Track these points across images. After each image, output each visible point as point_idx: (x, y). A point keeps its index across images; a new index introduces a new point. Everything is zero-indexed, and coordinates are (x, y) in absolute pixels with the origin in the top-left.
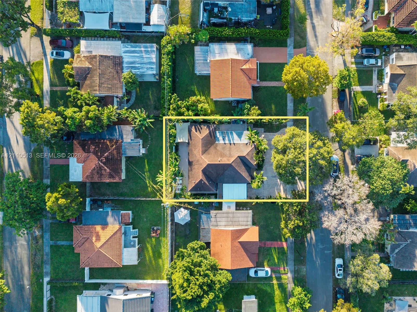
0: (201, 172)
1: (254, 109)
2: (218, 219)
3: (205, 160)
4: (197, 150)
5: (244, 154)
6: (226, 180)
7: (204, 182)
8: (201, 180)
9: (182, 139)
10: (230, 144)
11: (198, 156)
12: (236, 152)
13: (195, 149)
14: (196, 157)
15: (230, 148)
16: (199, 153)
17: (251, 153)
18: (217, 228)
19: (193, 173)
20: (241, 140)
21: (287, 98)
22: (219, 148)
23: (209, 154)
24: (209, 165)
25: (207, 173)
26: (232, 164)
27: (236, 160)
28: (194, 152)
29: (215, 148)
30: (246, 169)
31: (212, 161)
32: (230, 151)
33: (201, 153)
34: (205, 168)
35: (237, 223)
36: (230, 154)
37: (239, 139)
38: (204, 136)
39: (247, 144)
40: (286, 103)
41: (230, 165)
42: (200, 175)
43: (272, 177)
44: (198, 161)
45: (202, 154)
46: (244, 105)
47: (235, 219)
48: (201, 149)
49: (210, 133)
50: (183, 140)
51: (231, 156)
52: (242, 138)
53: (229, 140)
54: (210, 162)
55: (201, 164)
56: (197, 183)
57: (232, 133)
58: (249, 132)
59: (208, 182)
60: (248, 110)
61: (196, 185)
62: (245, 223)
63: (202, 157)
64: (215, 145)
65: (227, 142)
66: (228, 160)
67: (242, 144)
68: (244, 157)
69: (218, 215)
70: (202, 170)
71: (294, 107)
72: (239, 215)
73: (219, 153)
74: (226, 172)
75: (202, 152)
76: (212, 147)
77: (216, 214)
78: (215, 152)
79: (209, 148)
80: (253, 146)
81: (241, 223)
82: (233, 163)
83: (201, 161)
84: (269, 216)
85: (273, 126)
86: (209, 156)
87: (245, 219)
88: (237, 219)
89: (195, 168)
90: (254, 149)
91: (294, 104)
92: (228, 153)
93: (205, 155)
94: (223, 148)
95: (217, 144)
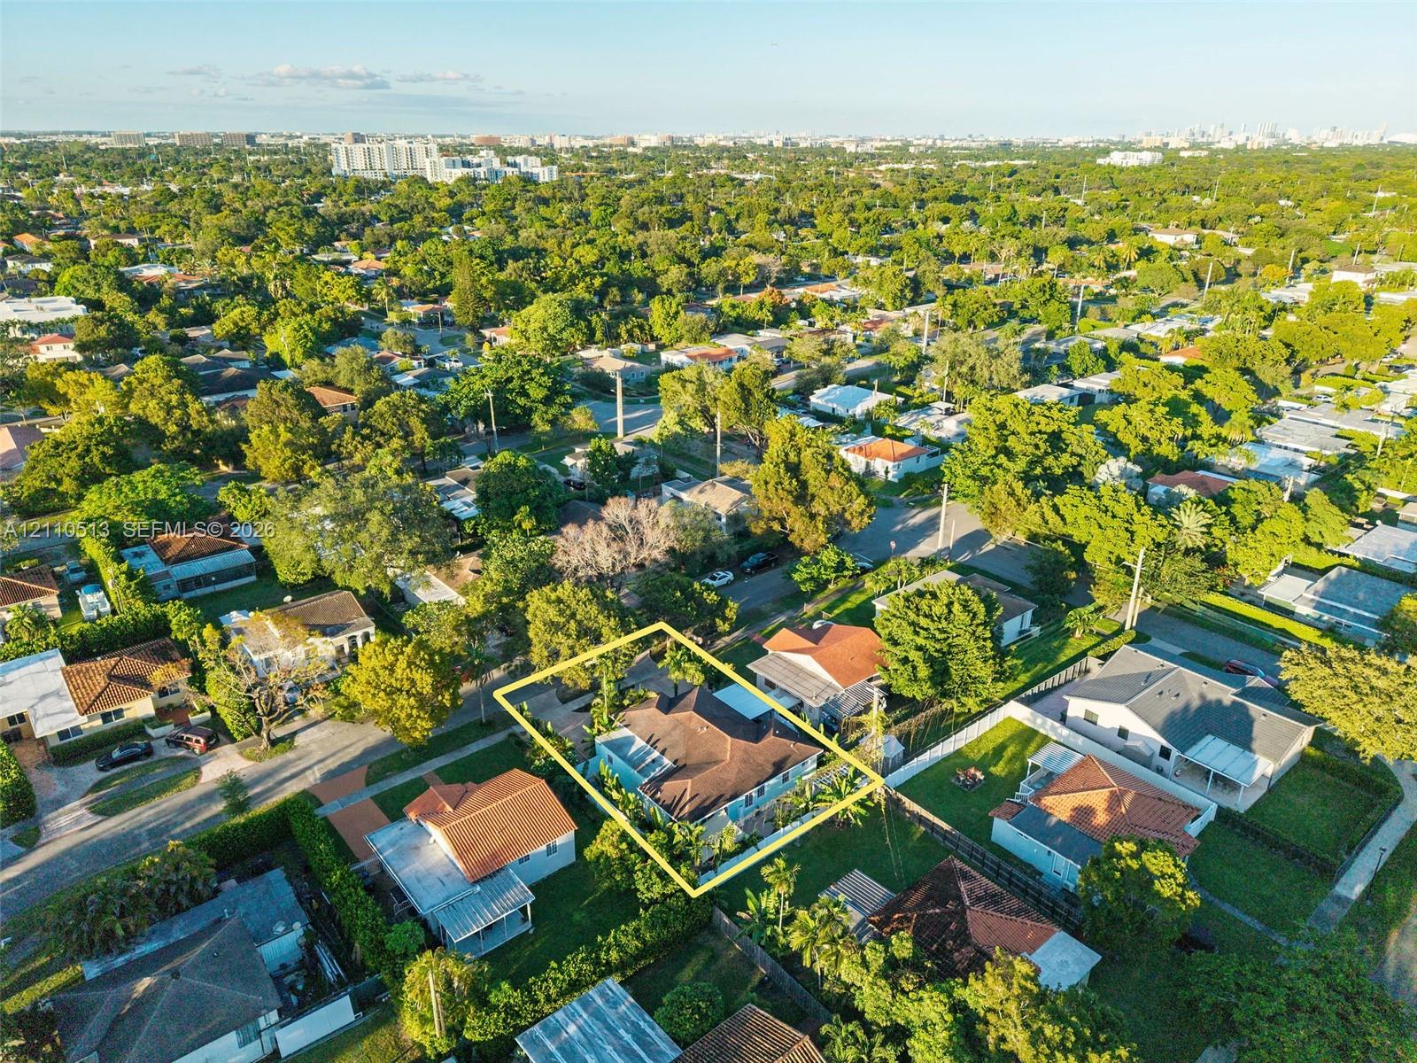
0: (761, 743)
3: (729, 749)
4: (725, 776)
5: (653, 712)
6: (735, 716)
8: (775, 735)
10: (654, 745)
11: (734, 766)
12: (662, 722)
14: (740, 771)
15: (663, 737)
16: (724, 768)
17: (642, 706)
18: (835, 682)
22: (679, 753)
23: (710, 754)
24: (734, 736)
25: (754, 735)
27: (677, 711)
29: (687, 756)
31: (720, 736)
32: (669, 734)
33: (721, 765)
34: (747, 740)
35: (793, 669)
36: (675, 728)
39: (627, 726)
40: (479, 753)
42: (770, 742)
44: (744, 761)
45: (722, 761)
51: (678, 723)
52: (624, 737)
53: (648, 753)
54: (725, 738)
55: (746, 751)
56: (791, 740)
61: (797, 741)
62: (778, 661)
63: (727, 758)
64: (680, 764)
65: (655, 754)
67: (634, 731)
68: (658, 709)
71: (473, 742)
73: (690, 743)
76: (689, 762)
77: (813, 699)
78: (696, 748)
79: (697, 763)
81: (785, 665)
82: (688, 710)
83: (739, 754)
86: (713, 750)
92: (677, 732)
93: (720, 757)
94: (673, 746)
95: (675, 763)
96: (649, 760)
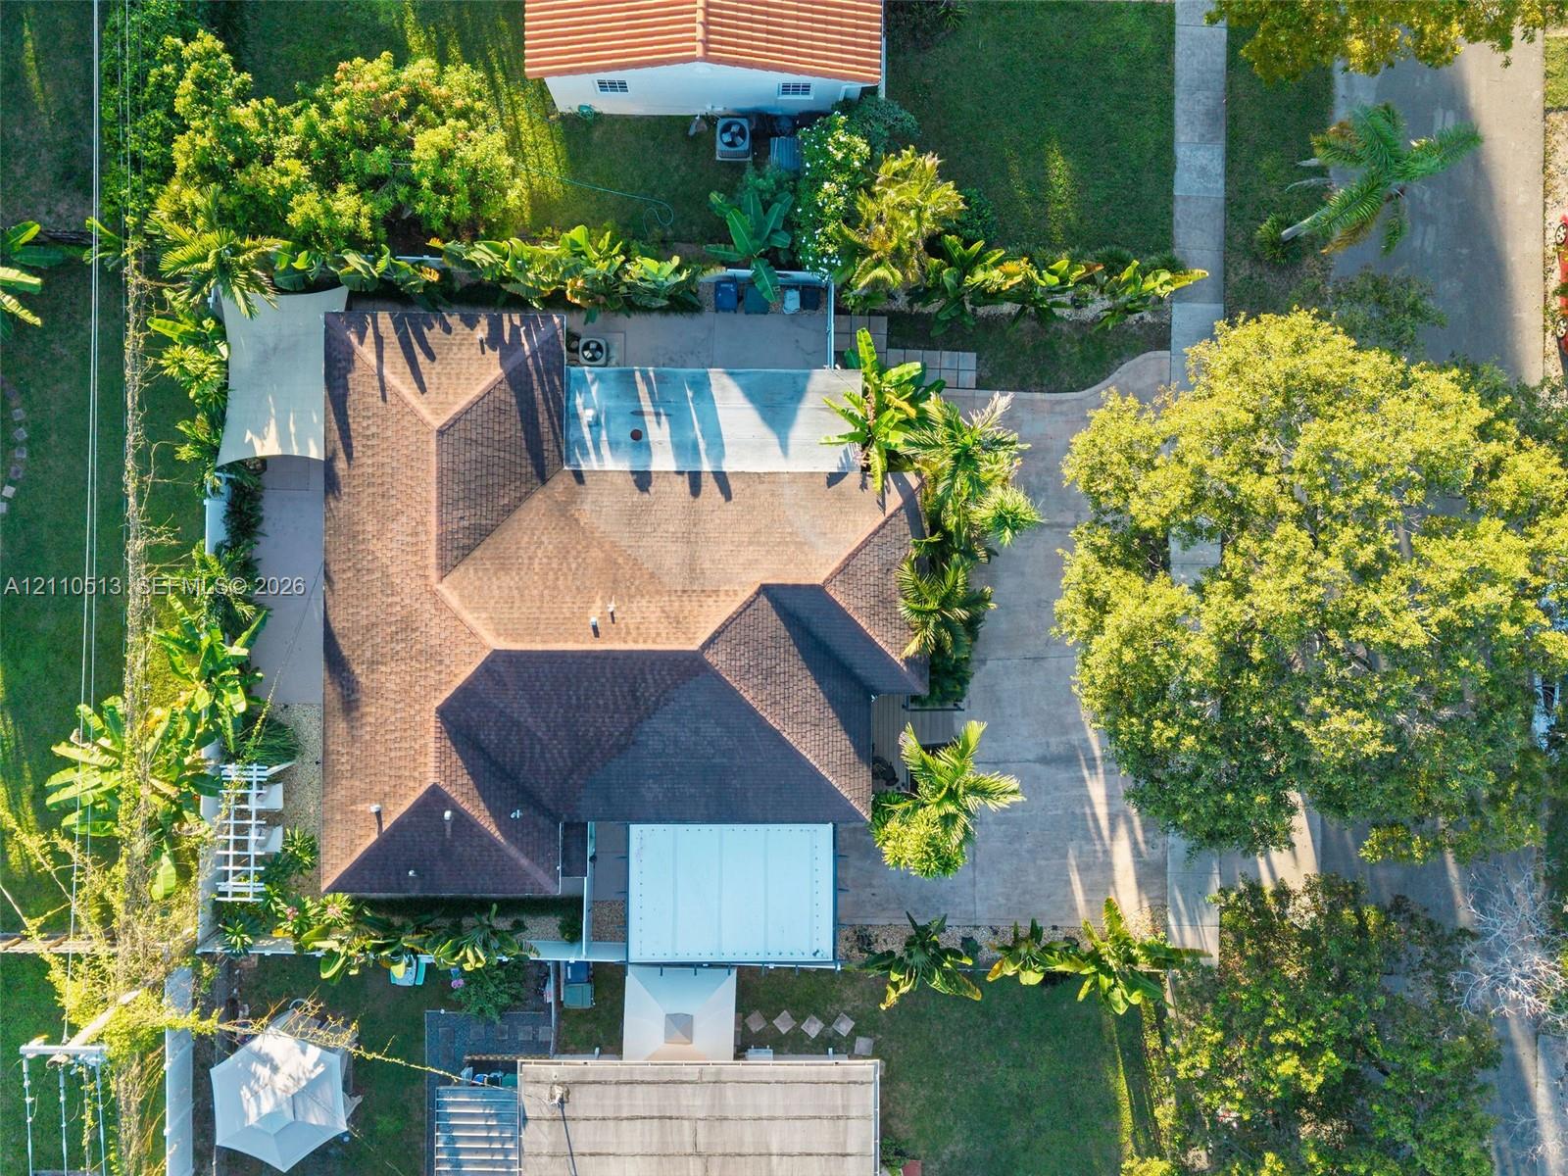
0: (432, 722)
1: (901, 175)
2: (584, 1137)
3: (469, 617)
4: (399, 528)
5: (815, 568)
6: (652, 791)
7: (459, 813)
8: (435, 798)
9: (272, 431)
10: (695, 480)
11: (409, 586)
12: (749, 553)
13: (384, 519)
14: (389, 588)
15: (694, 519)
16: (417, 550)
17: (870, 561)
19: (365, 733)
20: (784, 446)
21: (1168, 101)
23: (503, 565)
24: (501, 668)
25: (490, 737)
26: (710, 657)
27: (746, 620)
28: (374, 545)
29: (564, 512)
30: (833, 700)
31: (532, 632)
32: (687, 538)
33: (433, 560)
34: (465, 693)
35: (745, 1172)
36: (692, 569)
37: (772, 439)
38: (462, 403)
39: (834, 479)
40: (1166, 147)
41: (687, 667)
42: (423, 751)
43: (1044, 760)
44: (407, 625)
45: (445, 569)
46: (821, 141)
47: (728, 1137)
48: (432, 519)
49: (516, 378)
50: (283, 437)
51: (696, 584)
52: (799, 433)
53: (684, 448)
54: (515, 636)
55: (433, 656)
56: (398, 825)
57: (701, 386)
58: (854, 382)
59: (498, 815)
60: (853, 186)
61: (387, 840)
62: (813, 1172)
63: (443, 589)
64: (560, 484)
65: (663, 461)
66: (677, 622)
67: (795, 477)
68: (817, 591)
69: (584, 1102)
70: (443, 712)
71: (1229, 172)
72: (765, 1100)
73: (596, 553)
74: (656, 723)
75: (441, 548)
76: (539, 502)
77: (568, 1086)
78: (564, 552)
79: (509, 511)
80: (894, 500)
81: (782, 1168)
82: (721, 646)
83: (434, 631)
84: (1014, 1086)
85: (1058, 334)
86: (508, 581)
87: (821, 1137)
88: (748, 1137)
89: (378, 693)
90: (903, 525)
91: (1231, 156)
92: (671, 557)
93: (466, 573)
94: (633, 517)
95: (579, 476)
96: (658, 433)
